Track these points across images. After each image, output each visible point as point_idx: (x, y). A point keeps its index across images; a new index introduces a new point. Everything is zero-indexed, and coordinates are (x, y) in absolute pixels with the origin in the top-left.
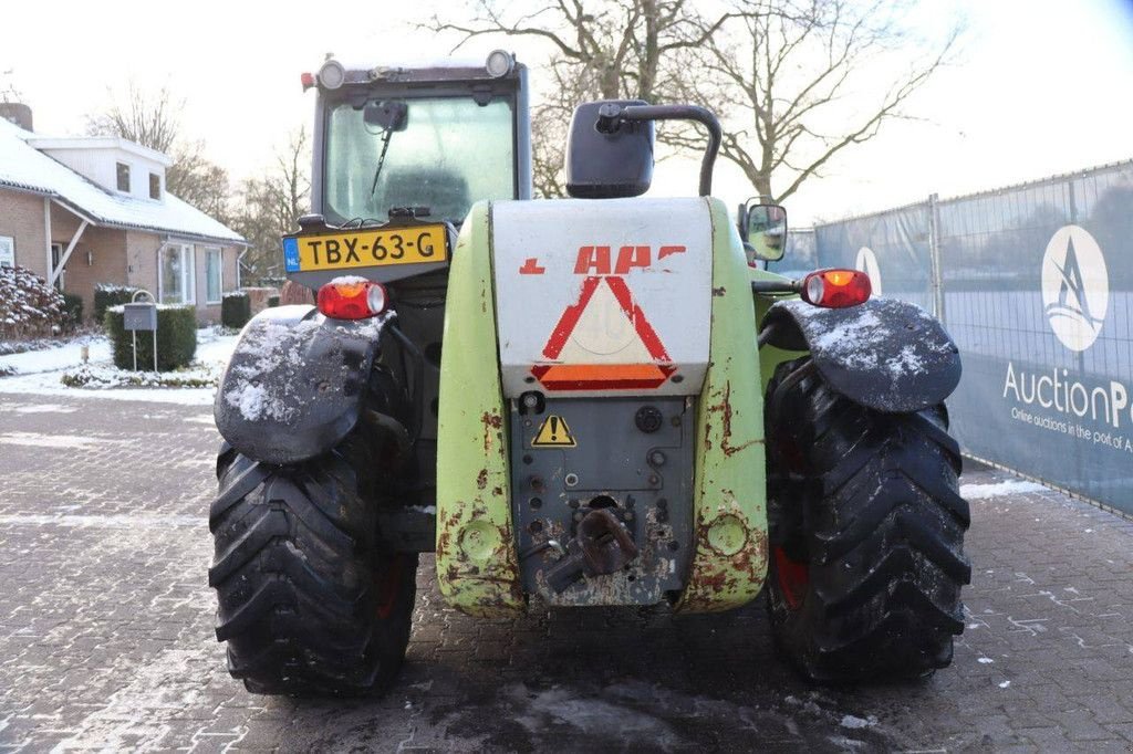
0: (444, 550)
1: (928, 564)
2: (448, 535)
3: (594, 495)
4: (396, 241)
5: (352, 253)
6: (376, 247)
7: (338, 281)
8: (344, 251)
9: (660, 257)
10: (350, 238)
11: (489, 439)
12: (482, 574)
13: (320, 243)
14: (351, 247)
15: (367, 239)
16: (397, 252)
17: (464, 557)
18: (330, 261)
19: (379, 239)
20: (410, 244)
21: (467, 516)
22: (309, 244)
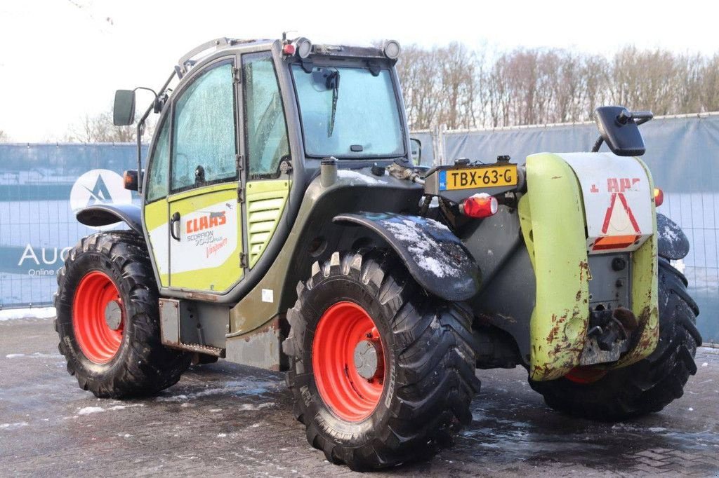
0: (554, 337)
1: (690, 336)
2: (558, 328)
3: (597, 304)
4: (495, 174)
5: (473, 180)
6: (485, 177)
7: (477, 196)
8: (469, 179)
9: (633, 183)
10: (473, 171)
11: (583, 275)
12: (572, 347)
13: (457, 174)
14: (473, 177)
15: (481, 172)
16: (495, 180)
17: (566, 339)
18: (462, 185)
19: (487, 172)
20: (501, 176)
21: (570, 316)
22: (453, 174)
